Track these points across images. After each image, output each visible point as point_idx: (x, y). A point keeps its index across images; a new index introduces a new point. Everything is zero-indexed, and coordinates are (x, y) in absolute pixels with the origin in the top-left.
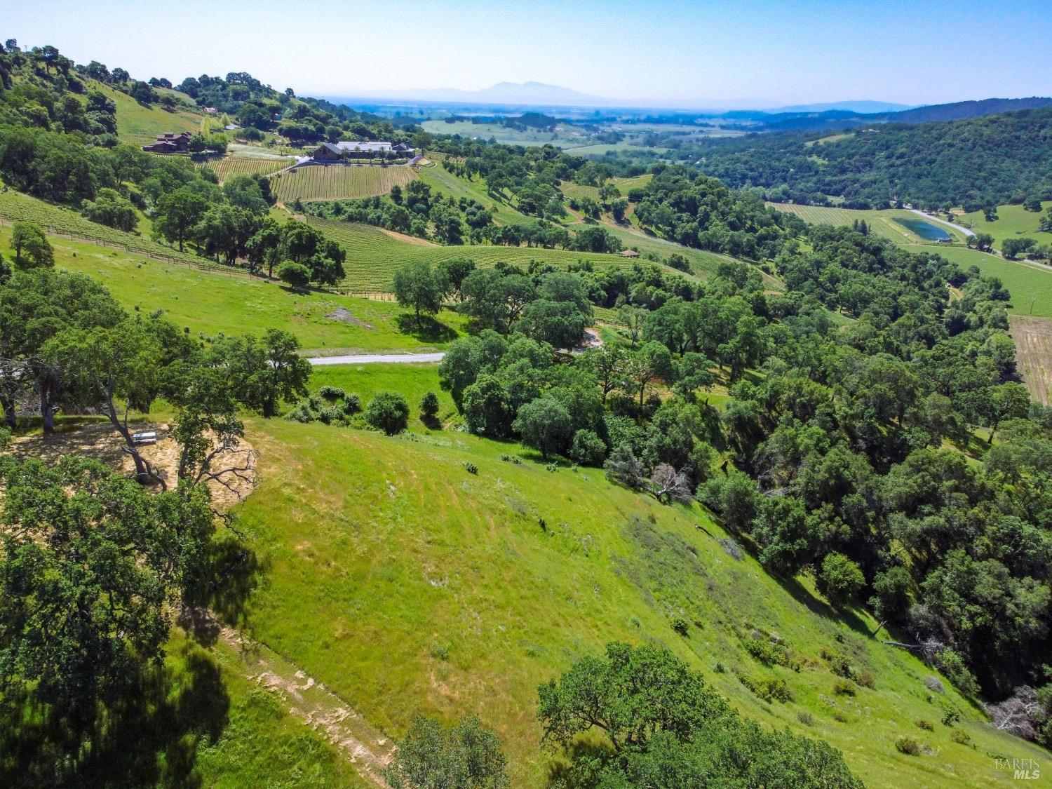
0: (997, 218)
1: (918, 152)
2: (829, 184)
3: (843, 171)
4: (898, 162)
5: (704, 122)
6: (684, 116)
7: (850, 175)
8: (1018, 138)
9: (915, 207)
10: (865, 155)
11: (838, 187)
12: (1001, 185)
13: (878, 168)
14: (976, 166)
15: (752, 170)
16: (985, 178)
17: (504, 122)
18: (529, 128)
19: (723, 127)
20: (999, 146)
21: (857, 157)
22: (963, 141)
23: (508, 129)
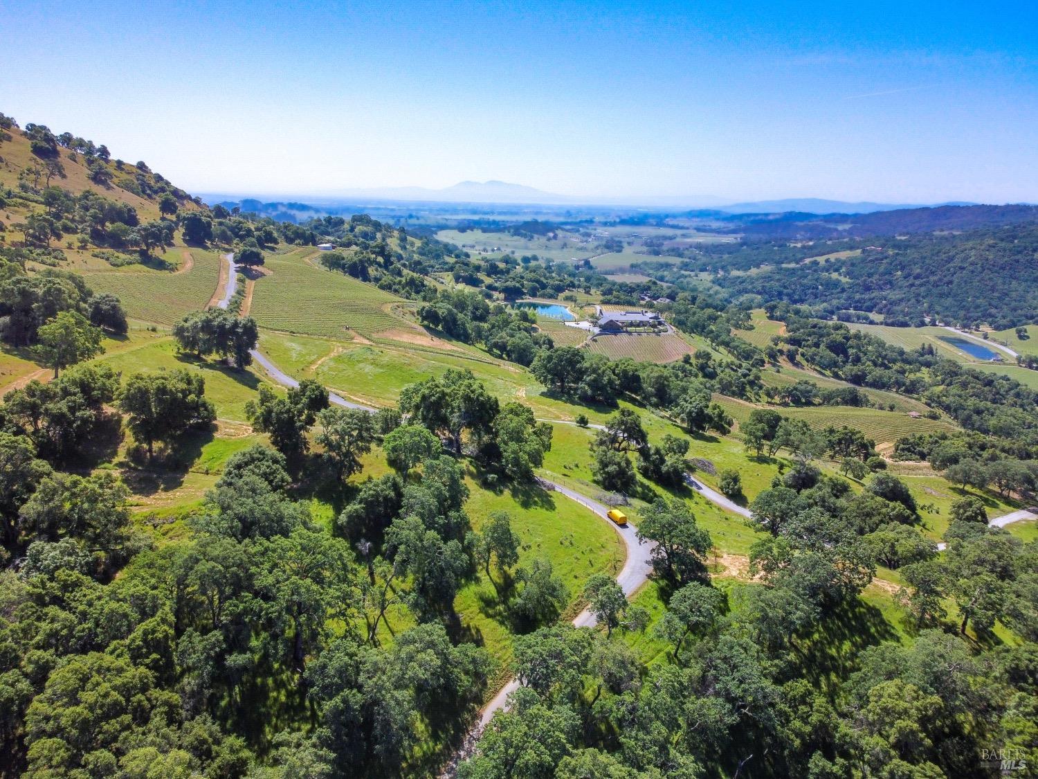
0: (1028, 337)
1: (933, 273)
2: (858, 301)
3: (868, 288)
4: (917, 282)
5: (674, 222)
6: (654, 216)
7: (875, 294)
8: (1017, 261)
9: (947, 324)
10: (883, 274)
11: (868, 304)
12: (1013, 304)
13: (900, 287)
14: (989, 287)
15: (785, 287)
16: (999, 298)
17: (512, 230)
18: (536, 236)
19: (698, 229)
20: (1003, 268)
21: (876, 277)
22: (972, 264)
23: (516, 238)
